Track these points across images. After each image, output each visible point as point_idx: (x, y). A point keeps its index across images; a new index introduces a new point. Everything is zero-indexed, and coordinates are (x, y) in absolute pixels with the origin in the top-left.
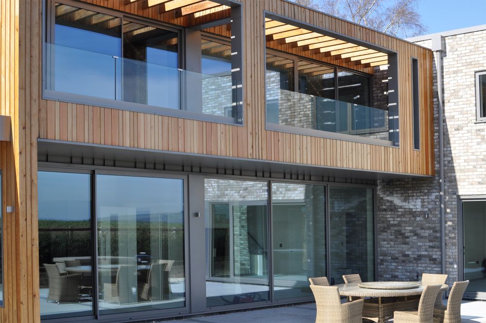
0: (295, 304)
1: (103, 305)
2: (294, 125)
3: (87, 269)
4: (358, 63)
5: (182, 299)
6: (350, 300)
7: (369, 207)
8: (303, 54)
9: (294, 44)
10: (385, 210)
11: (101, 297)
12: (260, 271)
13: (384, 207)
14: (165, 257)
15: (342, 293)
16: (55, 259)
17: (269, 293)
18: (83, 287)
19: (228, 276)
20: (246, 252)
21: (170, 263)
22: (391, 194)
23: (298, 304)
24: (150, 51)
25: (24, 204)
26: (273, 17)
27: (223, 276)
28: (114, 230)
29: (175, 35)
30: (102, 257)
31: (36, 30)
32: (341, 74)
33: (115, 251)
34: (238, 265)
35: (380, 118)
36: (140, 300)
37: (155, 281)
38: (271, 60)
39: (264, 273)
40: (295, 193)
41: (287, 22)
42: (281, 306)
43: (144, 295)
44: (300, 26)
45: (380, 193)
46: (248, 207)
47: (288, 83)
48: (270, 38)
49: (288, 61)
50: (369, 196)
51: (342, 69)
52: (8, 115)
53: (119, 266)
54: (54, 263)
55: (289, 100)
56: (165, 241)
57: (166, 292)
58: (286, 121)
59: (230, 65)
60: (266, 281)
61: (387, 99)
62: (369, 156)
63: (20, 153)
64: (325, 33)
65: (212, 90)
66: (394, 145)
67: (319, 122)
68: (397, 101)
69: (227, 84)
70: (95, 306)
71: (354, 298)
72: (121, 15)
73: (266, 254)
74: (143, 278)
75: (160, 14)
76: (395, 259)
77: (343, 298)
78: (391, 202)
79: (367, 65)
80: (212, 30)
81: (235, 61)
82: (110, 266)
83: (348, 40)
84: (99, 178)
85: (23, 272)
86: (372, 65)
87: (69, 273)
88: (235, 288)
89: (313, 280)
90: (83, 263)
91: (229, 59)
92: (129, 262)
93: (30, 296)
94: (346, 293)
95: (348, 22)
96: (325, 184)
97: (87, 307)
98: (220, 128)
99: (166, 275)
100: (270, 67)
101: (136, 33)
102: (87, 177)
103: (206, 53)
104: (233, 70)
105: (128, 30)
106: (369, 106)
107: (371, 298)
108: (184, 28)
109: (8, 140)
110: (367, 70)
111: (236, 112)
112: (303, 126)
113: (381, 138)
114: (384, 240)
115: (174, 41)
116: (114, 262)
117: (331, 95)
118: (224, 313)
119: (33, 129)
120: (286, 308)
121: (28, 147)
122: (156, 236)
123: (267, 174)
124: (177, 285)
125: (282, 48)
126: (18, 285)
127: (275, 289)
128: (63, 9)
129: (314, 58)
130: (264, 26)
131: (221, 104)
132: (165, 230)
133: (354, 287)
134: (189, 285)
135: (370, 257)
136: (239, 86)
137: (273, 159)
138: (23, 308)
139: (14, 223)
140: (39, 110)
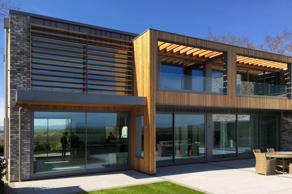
0: (246, 159)
1: (176, 157)
2: (246, 94)
3: (171, 145)
4: (274, 68)
5: (204, 156)
6: (270, 158)
7: (277, 122)
8: (251, 67)
9: (248, 64)
10: (284, 124)
11: (175, 155)
12: (232, 146)
13: (284, 122)
14: (198, 141)
15: (267, 156)
16: (160, 142)
17: (236, 154)
18: (169, 151)
19: (220, 147)
20: (226, 139)
21: (199, 143)
22: (287, 117)
23: (248, 158)
24: (193, 71)
25: (151, 126)
26: (240, 55)
27: (218, 147)
28: (180, 131)
29: (202, 65)
30: (176, 141)
31: (155, 68)
32: (266, 73)
33: (180, 139)
34: (224, 143)
35: (283, 89)
36: (189, 156)
37: (193, 149)
38: (238, 70)
39: (233, 146)
40: (246, 118)
41: (245, 56)
42: (241, 159)
43: (190, 154)
44: (250, 57)
45: (282, 117)
46: (227, 123)
47: (244, 78)
48: (238, 62)
49: (245, 70)
50: (277, 118)
51: (267, 71)
52: (146, 96)
53: (182, 144)
55: (244, 84)
56: (198, 134)
57: (198, 154)
58: (243, 92)
59: (223, 74)
60: (235, 150)
61: (287, 81)
62: (278, 104)
63: (150, 109)
64: (260, 58)
65: (214, 83)
66: (289, 99)
67: (258, 92)
68: (291, 82)
69: (221, 80)
70: (174, 158)
71: (272, 158)
72: (183, 60)
73: (234, 140)
74: (189, 148)
75: (197, 58)
76: (288, 142)
77: (268, 158)
78: (287, 120)
79: (278, 69)
80: (216, 62)
81: (225, 72)
82: (179, 144)
83: (270, 60)
84: (175, 115)
85: (151, 148)
86: (280, 68)
87: (165, 147)
88: (223, 152)
89: (255, 151)
90: (169, 143)
91: (222, 71)
92: (185, 143)
93: (153, 156)
94: (269, 156)
95: (269, 53)
96: (259, 114)
97: (171, 158)
98: (219, 96)
99: (198, 147)
100: (238, 73)
101: (188, 65)
102: (171, 116)
103: (214, 70)
104: (224, 76)
105: (185, 65)
106: (278, 84)
107: (279, 158)
108: (206, 62)
109: (146, 105)
110: (278, 71)
111: (225, 91)
112: (249, 94)
113: (283, 96)
114: (284, 135)
115: (202, 67)
116: (180, 143)
117: (262, 81)
118: (219, 161)
119: (154, 100)
120: (243, 160)
121: (153, 107)
122: (195, 133)
123: (236, 112)
124: (202, 150)
125: (243, 66)
126: (149, 152)
127: (239, 152)
128: (163, 60)
129: (256, 68)
130: (236, 58)
131: (218, 87)
132: (198, 131)
133: (272, 154)
134: (206, 150)
135: (277, 141)
136: (226, 81)
137: (239, 106)
138: (150, 159)
139: (148, 132)
140: (156, 94)
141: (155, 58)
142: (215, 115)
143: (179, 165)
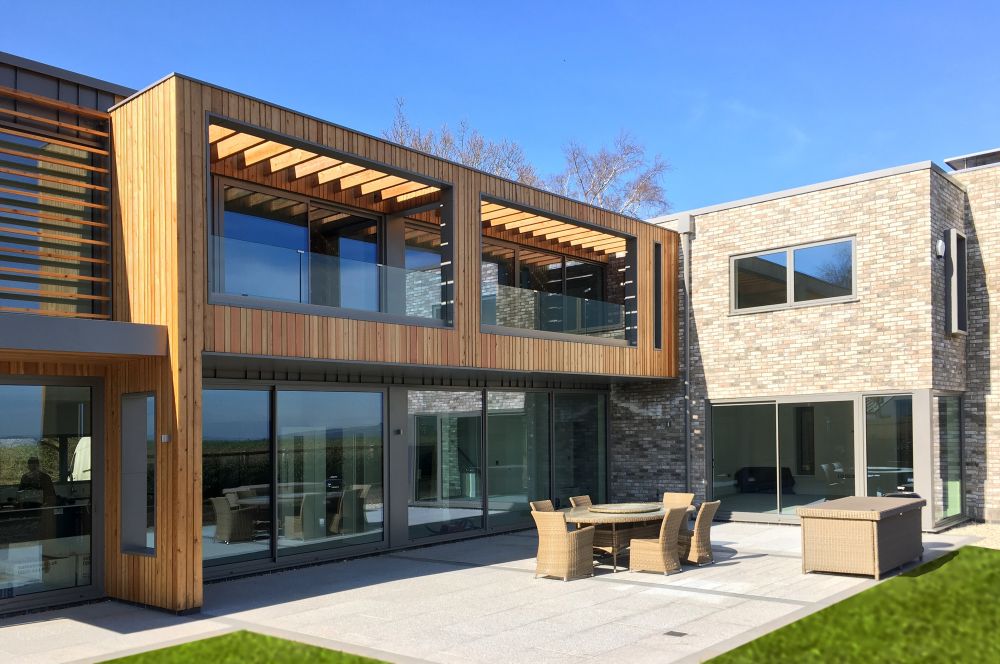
0: (513, 531)
1: (284, 542)
2: (513, 325)
3: (264, 500)
4: (590, 250)
5: (380, 530)
6: (579, 526)
7: (601, 416)
8: (525, 242)
9: (515, 231)
10: (619, 418)
11: (281, 533)
12: (472, 493)
13: (619, 415)
14: (360, 481)
15: (568, 520)
16: (225, 491)
17: (483, 518)
18: (259, 522)
19: (435, 500)
20: (455, 470)
21: (366, 488)
22: (627, 399)
23: (517, 531)
24: (345, 243)
25: (184, 432)
26: (491, 200)
27: (428, 500)
28: (299, 451)
29: (374, 223)
30: (283, 484)
31: (199, 220)
32: (569, 264)
33: (299, 476)
34: (446, 486)
35: (615, 313)
36: (329, 533)
37: (346, 511)
38: (487, 250)
39: (476, 494)
40: (515, 402)
41: (507, 205)
42: (497, 534)
43: (334, 528)
44: (523, 209)
45: (614, 399)
46: (459, 419)
47: (508, 276)
48: (487, 224)
49: (507, 251)
50: (600, 403)
51: (571, 257)
52: (163, 324)
53: (305, 494)
54: (224, 496)
55: (508, 296)
56: (360, 461)
57: (361, 523)
58: (504, 319)
59: (439, 257)
60: (479, 504)
61: (624, 291)
62: (601, 359)
63: (180, 370)
64: (552, 217)
65: (418, 285)
66: (631, 345)
67: (546, 321)
68: (635, 294)
69: (436, 277)
70: (273, 545)
71: (584, 525)
72: (307, 200)
73: (478, 473)
74: (332, 507)
75: (356, 197)
76: (630, 475)
77: (571, 526)
78: (627, 409)
79: (601, 253)
80: (418, 217)
81: (447, 253)
82: (293, 495)
83: (579, 224)
84: (280, 395)
85: (182, 513)
86: (606, 252)
87: (243, 506)
88: (444, 514)
89: (535, 505)
90: (260, 493)
91: (438, 250)
92: (316, 489)
93: (190, 541)
94: (574, 520)
95: (579, 203)
96: (549, 390)
97: (262, 546)
98: (427, 332)
99: (361, 503)
100: (487, 258)
101: (325, 221)
102: (265, 395)
103: (412, 244)
104: (442, 264)
105: (316, 217)
106: (603, 300)
107: (603, 524)
108: (385, 214)
109: (164, 354)
110: (601, 259)
111: (446, 314)
112: (523, 327)
113: (616, 337)
114: (619, 453)
115: (373, 230)
116: (298, 490)
117: (557, 288)
118: (430, 545)
119: (196, 339)
120: (503, 536)
121: (190, 362)
122: (350, 454)
123: (481, 383)
124: (374, 513)
125: (501, 235)
126: (174, 529)
127: (490, 513)
128: (234, 194)
129: (539, 246)
130: (480, 211)
131: (429, 302)
132: (360, 448)
133: (583, 512)
134: (388, 512)
135: (601, 473)
136: (449, 283)
137: (489, 366)
138: (181, 557)
139: (170, 455)
140: (205, 317)
141: (198, 182)
142: (419, 394)
143: (291, 568)
